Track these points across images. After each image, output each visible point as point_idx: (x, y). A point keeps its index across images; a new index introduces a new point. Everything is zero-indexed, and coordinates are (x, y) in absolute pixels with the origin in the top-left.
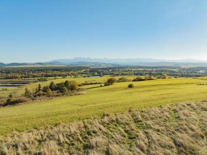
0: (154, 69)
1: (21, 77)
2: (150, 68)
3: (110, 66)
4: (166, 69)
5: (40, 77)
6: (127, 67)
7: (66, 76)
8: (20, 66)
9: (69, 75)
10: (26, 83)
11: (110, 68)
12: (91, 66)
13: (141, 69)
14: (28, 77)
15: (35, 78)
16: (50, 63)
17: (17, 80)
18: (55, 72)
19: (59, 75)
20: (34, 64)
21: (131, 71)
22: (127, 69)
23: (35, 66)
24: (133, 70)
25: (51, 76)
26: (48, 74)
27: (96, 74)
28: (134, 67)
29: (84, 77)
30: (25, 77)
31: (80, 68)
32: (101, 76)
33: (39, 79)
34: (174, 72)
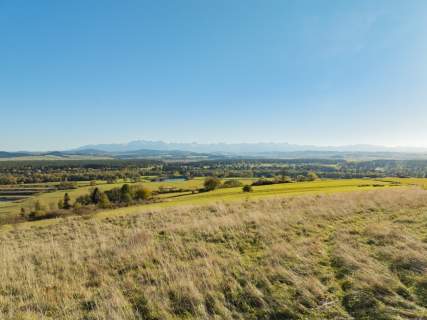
0: (294, 165)
1: (19, 182)
2: (284, 162)
3: (205, 158)
4: (317, 164)
5: (59, 180)
6: (240, 161)
7: (114, 178)
8: (13, 159)
9: (120, 177)
10: (31, 194)
11: (206, 163)
12: (167, 159)
13: (269, 165)
14: (34, 182)
15: (49, 184)
16: (78, 153)
17: (8, 187)
18: (91, 172)
19: (100, 178)
20: (43, 155)
21: (248, 168)
22: (240, 165)
23: (46, 158)
24: (252, 166)
25: (81, 179)
26: (77, 174)
27: (177, 174)
28: (253, 161)
29: (153, 180)
30: (28, 182)
31: (144, 163)
32: (187, 179)
33: (57, 186)
34: (332, 170)
